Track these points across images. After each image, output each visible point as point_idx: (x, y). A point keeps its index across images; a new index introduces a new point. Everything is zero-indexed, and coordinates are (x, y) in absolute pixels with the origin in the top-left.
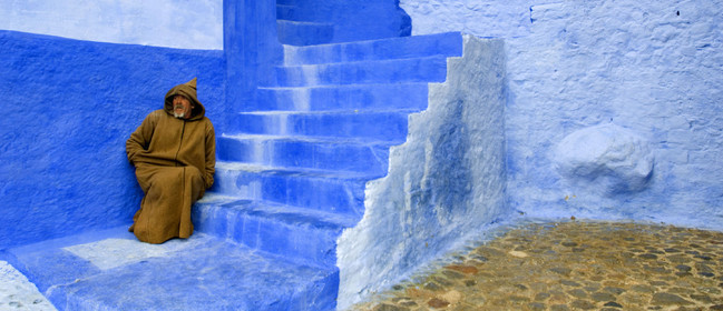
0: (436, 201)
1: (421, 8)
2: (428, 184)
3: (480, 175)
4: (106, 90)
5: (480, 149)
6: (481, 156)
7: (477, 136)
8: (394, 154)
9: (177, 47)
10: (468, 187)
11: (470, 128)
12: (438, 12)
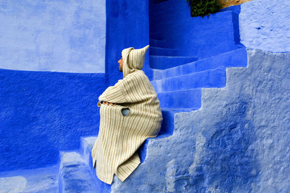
0: (210, 183)
1: (254, 42)
2: (199, 169)
3: (269, 163)
4: (29, 96)
5: (270, 141)
6: (271, 147)
7: (267, 131)
8: (153, 145)
9: (74, 72)
10: (254, 172)
11: (256, 124)
12: (265, 43)
